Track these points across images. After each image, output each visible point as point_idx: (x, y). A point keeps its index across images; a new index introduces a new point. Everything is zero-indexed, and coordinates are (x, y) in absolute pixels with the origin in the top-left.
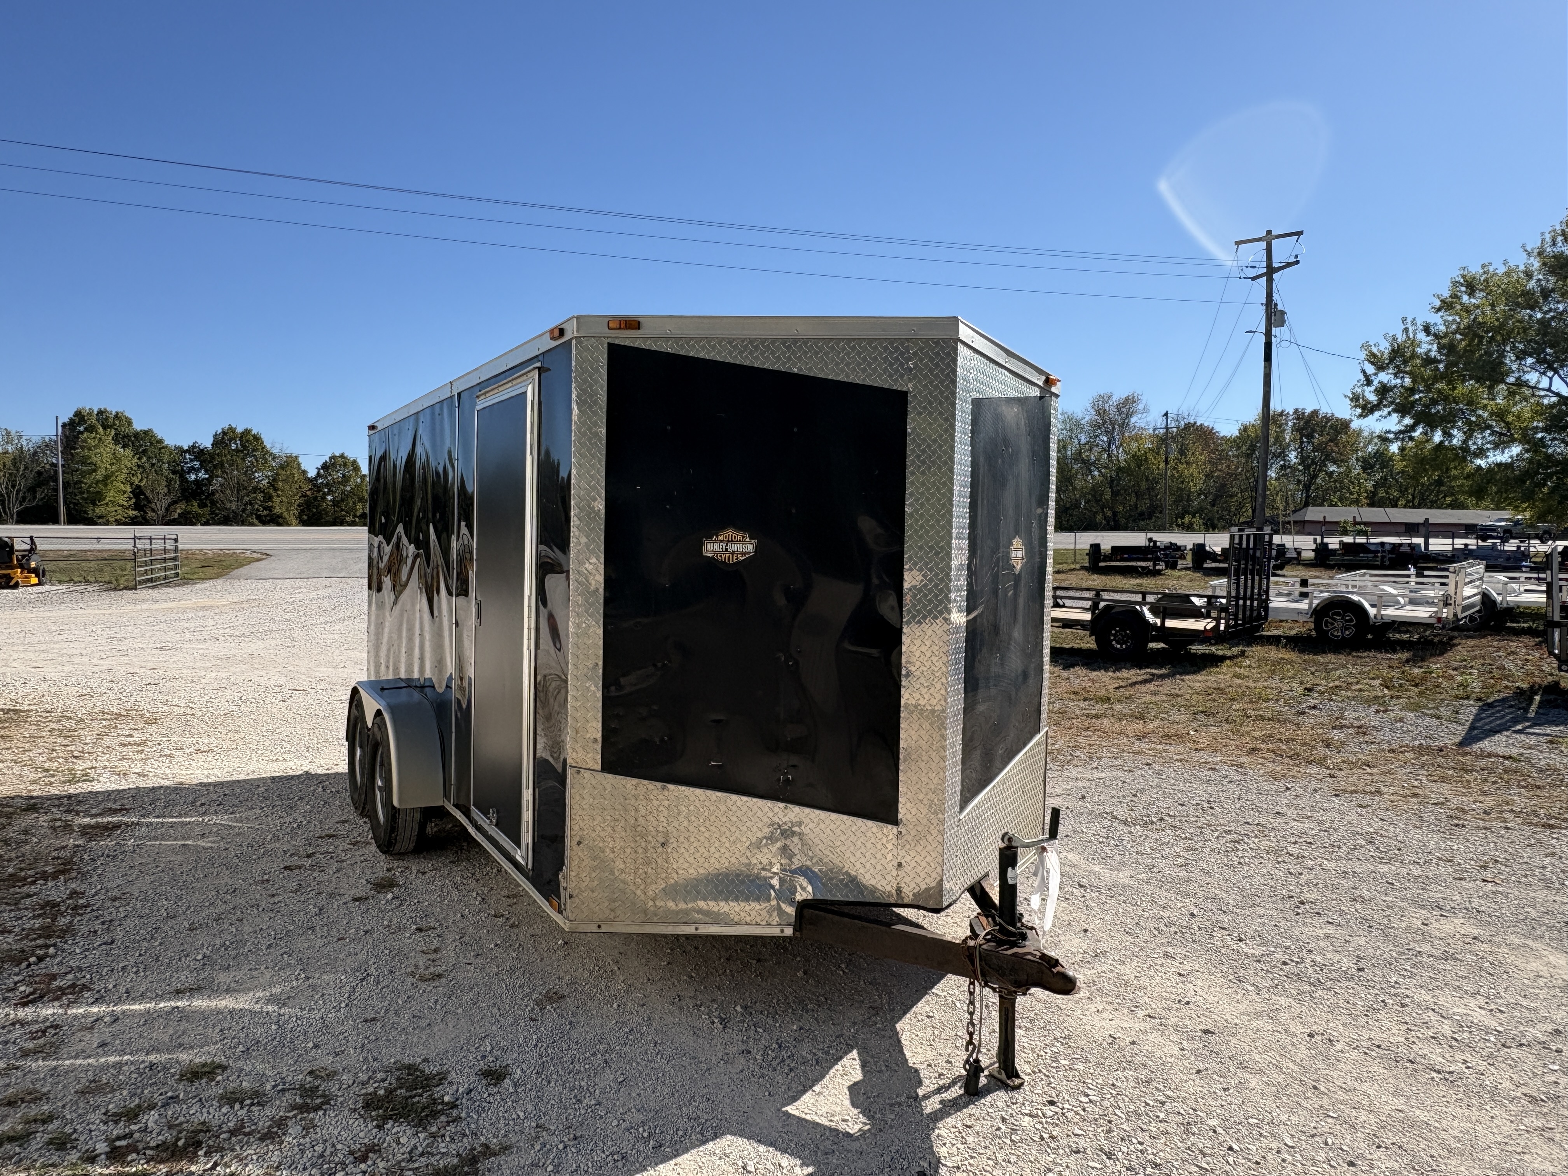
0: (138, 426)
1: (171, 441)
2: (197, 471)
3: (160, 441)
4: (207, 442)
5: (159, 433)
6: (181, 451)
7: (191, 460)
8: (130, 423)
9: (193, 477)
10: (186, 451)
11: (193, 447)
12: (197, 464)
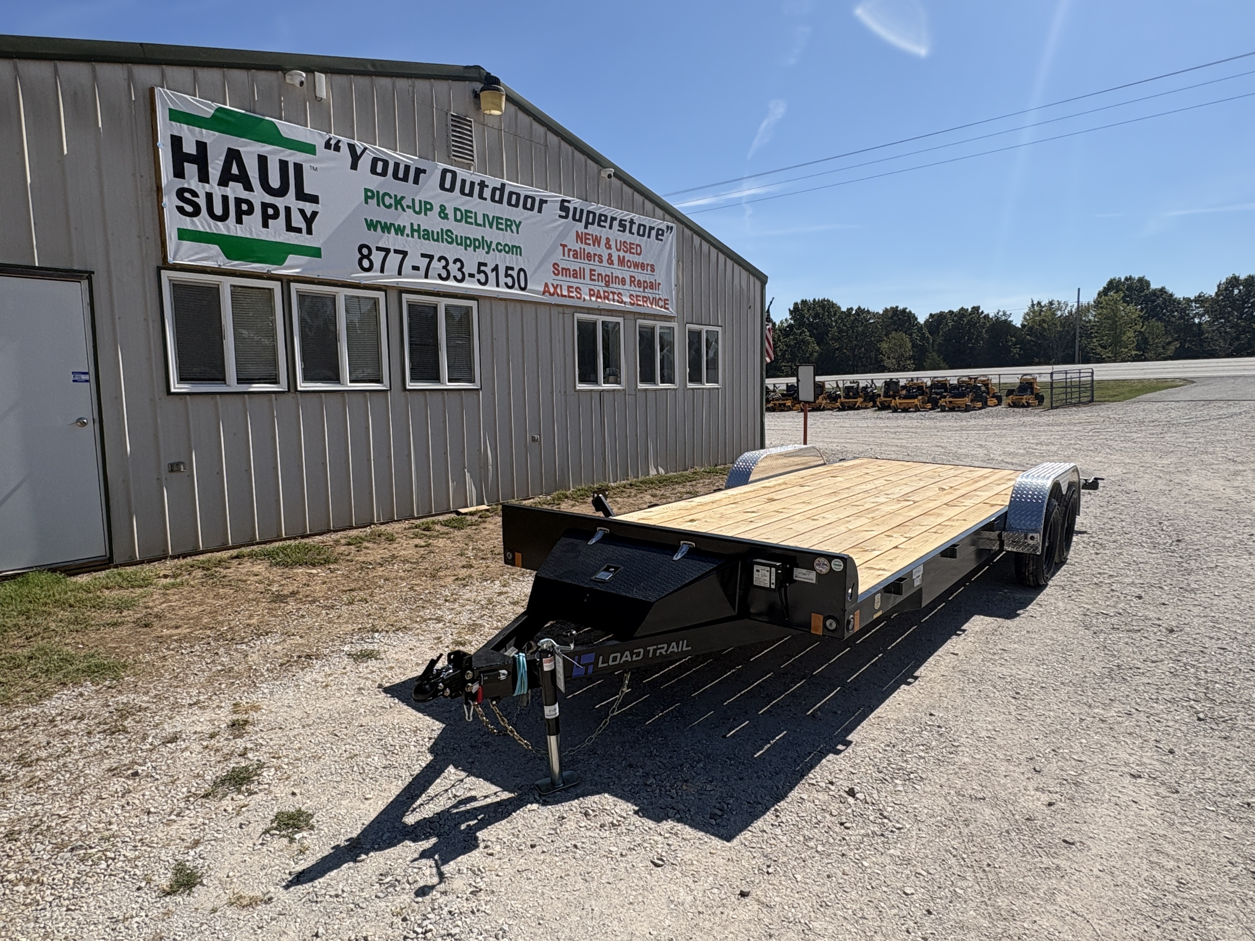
0: (1154, 286)
1: (1179, 295)
2: (1201, 316)
3: (1171, 295)
4: (1211, 291)
5: (1170, 289)
6: (1188, 301)
7: (1198, 308)
8: (1148, 284)
9: (1197, 321)
10: (1191, 301)
11: (1200, 296)
12: (1201, 310)
